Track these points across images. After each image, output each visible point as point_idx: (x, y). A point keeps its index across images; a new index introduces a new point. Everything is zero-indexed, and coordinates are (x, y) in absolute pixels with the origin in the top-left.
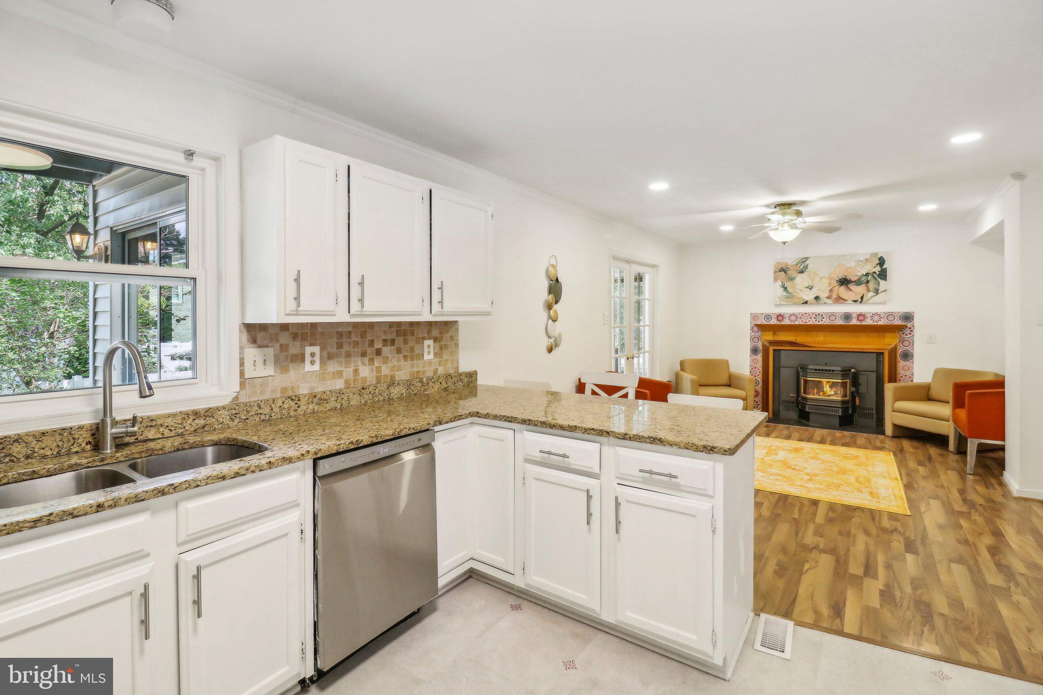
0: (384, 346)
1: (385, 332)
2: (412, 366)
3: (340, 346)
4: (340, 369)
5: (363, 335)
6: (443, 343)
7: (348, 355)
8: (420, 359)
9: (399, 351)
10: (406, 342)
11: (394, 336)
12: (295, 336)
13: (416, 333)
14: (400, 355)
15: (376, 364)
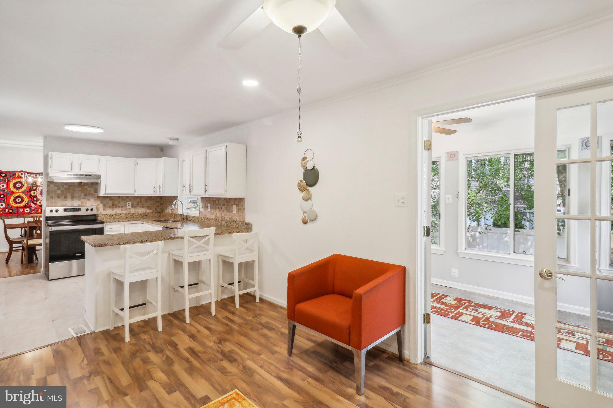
0: (223, 206)
1: (223, 201)
2: (230, 215)
3: (214, 205)
4: (214, 212)
5: (218, 202)
6: (239, 207)
7: (215, 208)
8: (232, 213)
11: (225, 203)
12: (207, 201)
13: (231, 202)
14: (226, 210)
15: (221, 212)
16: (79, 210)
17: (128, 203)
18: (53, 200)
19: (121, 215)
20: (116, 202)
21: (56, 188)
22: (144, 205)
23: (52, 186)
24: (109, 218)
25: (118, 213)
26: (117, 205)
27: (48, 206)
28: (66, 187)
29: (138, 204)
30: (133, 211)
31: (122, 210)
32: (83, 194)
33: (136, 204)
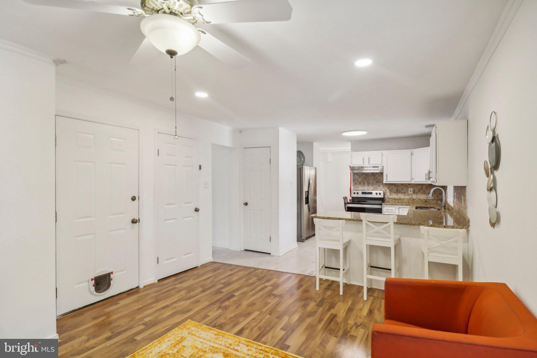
16: (371, 193)
17: (409, 189)
18: (357, 186)
19: (403, 200)
20: (400, 189)
21: (358, 177)
22: (425, 191)
23: (356, 176)
24: (394, 201)
25: (401, 198)
26: (400, 191)
27: (354, 190)
28: (364, 176)
29: (419, 191)
30: (414, 196)
31: (405, 195)
32: (375, 182)
33: (418, 191)
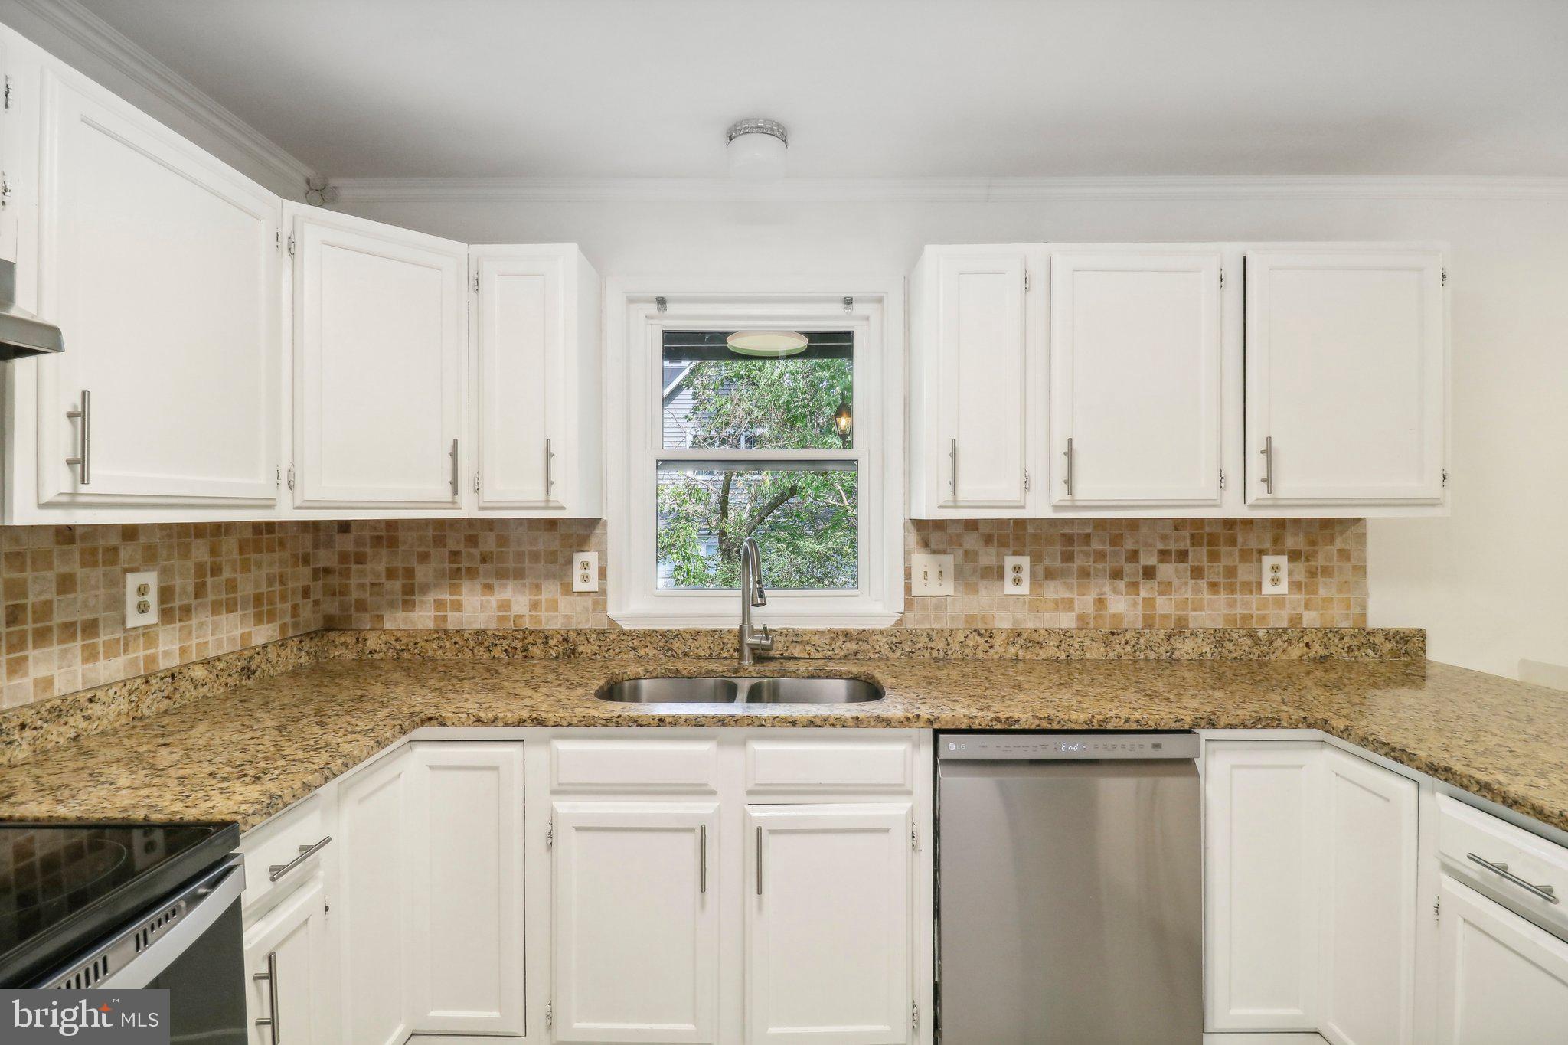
0: (1161, 561)
1: (1164, 538)
2: (1231, 604)
3: (1068, 558)
4: (1068, 595)
5: (1116, 541)
6: (1320, 562)
7: (1084, 574)
8: (1251, 592)
9: (1197, 573)
10: (1214, 557)
11: (1185, 544)
12: (988, 540)
13: (1240, 539)
14: (1200, 581)
15: (1143, 593)
17: (133, 581)
19: (96, 709)
22: (232, 586)
29: (200, 590)
30: (172, 648)
31: (89, 657)
33: (191, 589)
